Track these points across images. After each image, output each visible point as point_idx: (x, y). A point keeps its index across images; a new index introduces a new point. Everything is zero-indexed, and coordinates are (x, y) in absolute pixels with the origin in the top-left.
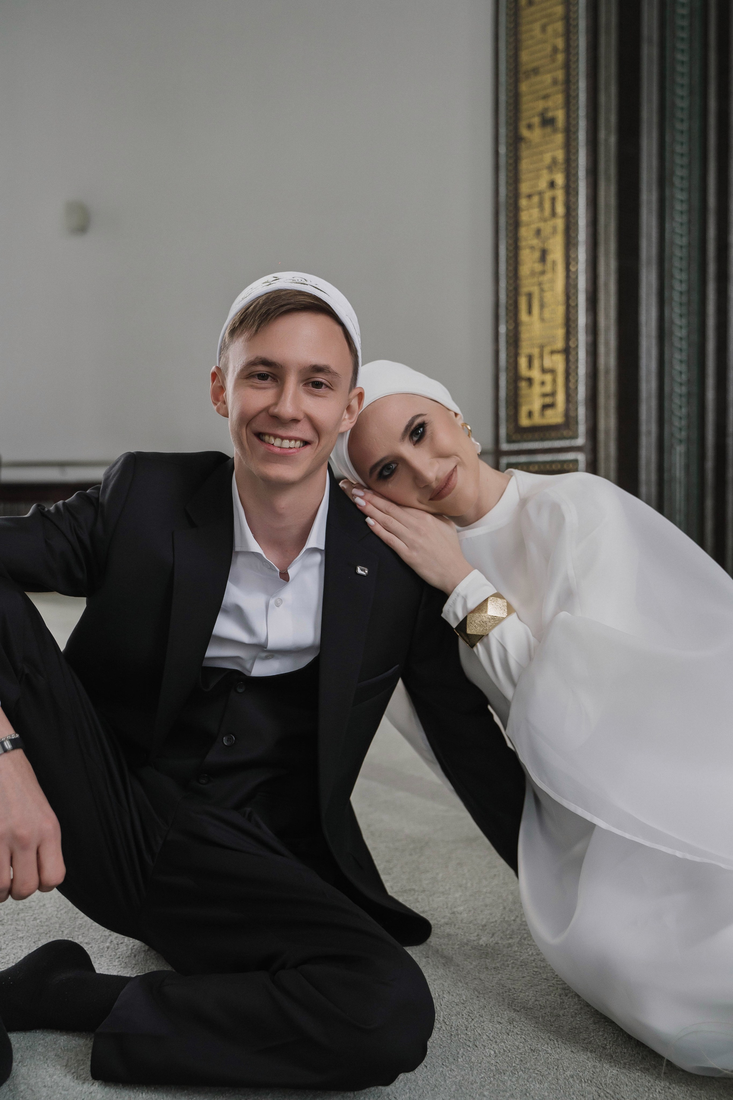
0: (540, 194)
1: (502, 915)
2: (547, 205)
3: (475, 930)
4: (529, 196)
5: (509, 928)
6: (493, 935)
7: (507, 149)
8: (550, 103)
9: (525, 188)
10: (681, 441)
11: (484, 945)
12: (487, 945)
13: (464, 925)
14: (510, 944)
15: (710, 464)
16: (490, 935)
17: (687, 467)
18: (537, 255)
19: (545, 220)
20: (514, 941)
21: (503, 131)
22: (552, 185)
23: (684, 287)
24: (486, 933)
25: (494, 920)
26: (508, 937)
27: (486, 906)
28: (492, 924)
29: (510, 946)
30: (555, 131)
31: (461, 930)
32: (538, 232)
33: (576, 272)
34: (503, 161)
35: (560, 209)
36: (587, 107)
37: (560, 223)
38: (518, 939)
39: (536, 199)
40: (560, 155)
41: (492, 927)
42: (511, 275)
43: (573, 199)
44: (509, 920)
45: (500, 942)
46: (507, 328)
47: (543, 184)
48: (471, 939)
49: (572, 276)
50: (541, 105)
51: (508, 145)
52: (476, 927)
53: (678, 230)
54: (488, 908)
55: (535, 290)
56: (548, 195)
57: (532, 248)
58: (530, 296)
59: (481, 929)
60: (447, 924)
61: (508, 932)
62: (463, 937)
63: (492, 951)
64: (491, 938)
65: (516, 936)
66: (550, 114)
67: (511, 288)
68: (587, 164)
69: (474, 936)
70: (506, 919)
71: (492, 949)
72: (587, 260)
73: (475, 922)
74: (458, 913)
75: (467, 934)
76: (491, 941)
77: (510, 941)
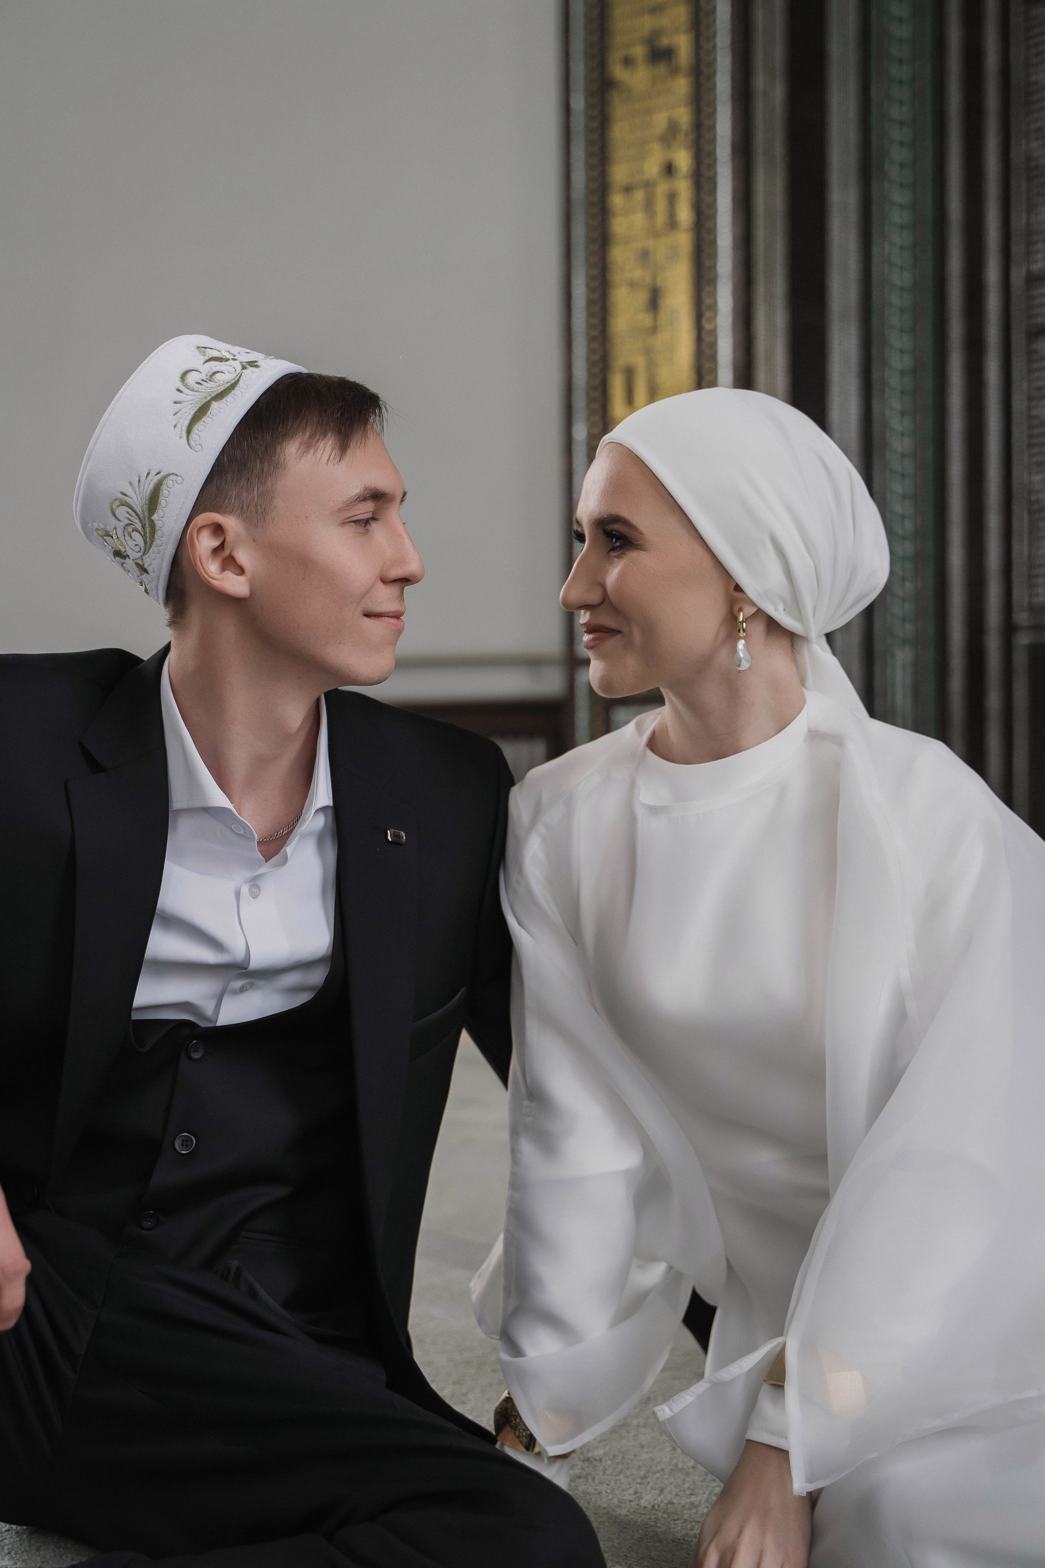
0: (648, 185)
1: (671, 1459)
2: (661, 207)
3: (630, 1484)
4: (628, 189)
5: (687, 1479)
6: (662, 1491)
7: (586, 102)
8: (665, 21)
9: (619, 173)
10: (904, 642)
11: (650, 1507)
12: (653, 1507)
13: (608, 1478)
14: (692, 1503)
15: (957, 684)
16: (658, 1491)
17: (916, 689)
18: (642, 297)
19: (655, 234)
20: (699, 1498)
21: (579, 68)
22: (669, 169)
23: (907, 361)
24: (649, 1488)
25: (659, 1468)
26: (688, 1492)
27: (642, 1447)
28: (658, 1475)
29: (693, 1506)
30: (674, 71)
31: (606, 1485)
32: (645, 256)
33: (714, 332)
34: (579, 122)
35: (685, 215)
36: (733, 31)
37: (684, 240)
38: (706, 1496)
39: (639, 195)
40: (684, 116)
41: (657, 1478)
42: (596, 333)
43: (707, 199)
44: (685, 1467)
45: (675, 1501)
46: (589, 432)
47: (652, 168)
48: (625, 1498)
49: (707, 339)
50: (647, 23)
51: (590, 94)
52: (630, 1480)
53: (896, 260)
54: (645, 1449)
55: (639, 362)
56: (662, 189)
57: (633, 285)
58: (629, 374)
59: (640, 1484)
60: (580, 1477)
61: (687, 1485)
62: (610, 1496)
63: (665, 1516)
64: (660, 1495)
65: (701, 1492)
66: (665, 42)
67: (596, 357)
68: (733, 134)
69: (629, 1494)
70: (680, 1466)
71: (664, 1512)
72: (734, 309)
73: (628, 1473)
74: (596, 1460)
75: (617, 1492)
76: (660, 1500)
77: (693, 1499)
